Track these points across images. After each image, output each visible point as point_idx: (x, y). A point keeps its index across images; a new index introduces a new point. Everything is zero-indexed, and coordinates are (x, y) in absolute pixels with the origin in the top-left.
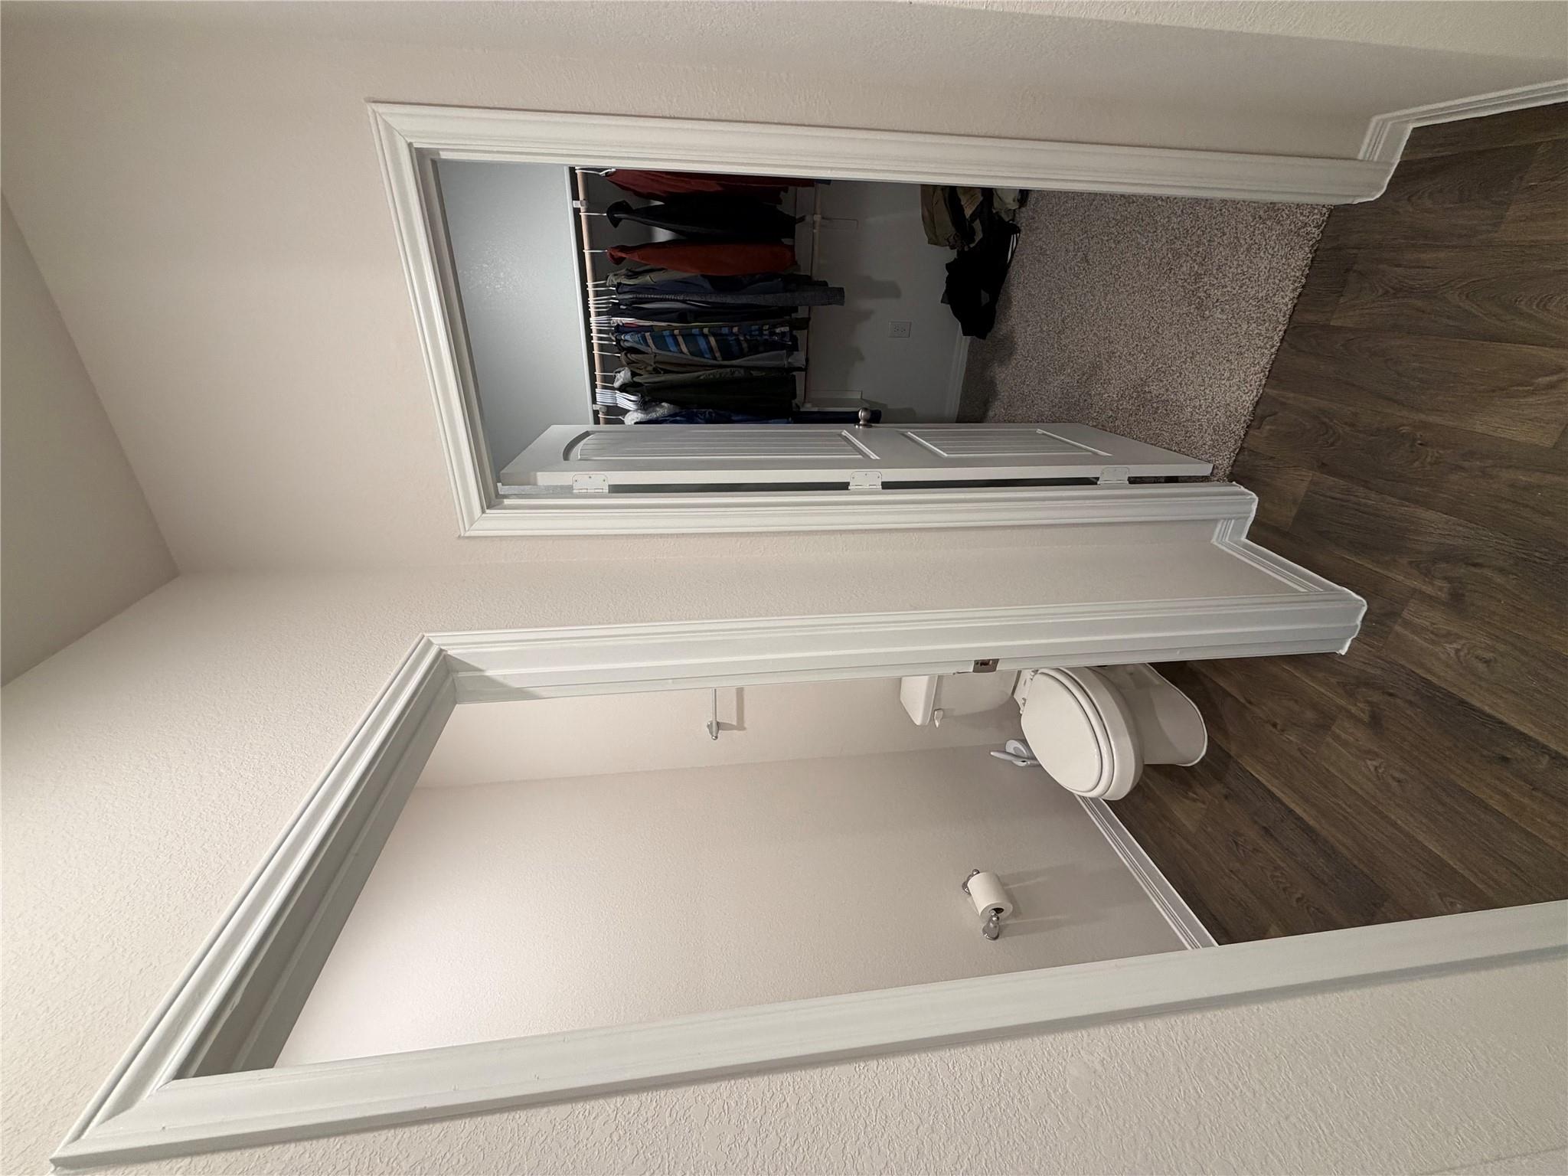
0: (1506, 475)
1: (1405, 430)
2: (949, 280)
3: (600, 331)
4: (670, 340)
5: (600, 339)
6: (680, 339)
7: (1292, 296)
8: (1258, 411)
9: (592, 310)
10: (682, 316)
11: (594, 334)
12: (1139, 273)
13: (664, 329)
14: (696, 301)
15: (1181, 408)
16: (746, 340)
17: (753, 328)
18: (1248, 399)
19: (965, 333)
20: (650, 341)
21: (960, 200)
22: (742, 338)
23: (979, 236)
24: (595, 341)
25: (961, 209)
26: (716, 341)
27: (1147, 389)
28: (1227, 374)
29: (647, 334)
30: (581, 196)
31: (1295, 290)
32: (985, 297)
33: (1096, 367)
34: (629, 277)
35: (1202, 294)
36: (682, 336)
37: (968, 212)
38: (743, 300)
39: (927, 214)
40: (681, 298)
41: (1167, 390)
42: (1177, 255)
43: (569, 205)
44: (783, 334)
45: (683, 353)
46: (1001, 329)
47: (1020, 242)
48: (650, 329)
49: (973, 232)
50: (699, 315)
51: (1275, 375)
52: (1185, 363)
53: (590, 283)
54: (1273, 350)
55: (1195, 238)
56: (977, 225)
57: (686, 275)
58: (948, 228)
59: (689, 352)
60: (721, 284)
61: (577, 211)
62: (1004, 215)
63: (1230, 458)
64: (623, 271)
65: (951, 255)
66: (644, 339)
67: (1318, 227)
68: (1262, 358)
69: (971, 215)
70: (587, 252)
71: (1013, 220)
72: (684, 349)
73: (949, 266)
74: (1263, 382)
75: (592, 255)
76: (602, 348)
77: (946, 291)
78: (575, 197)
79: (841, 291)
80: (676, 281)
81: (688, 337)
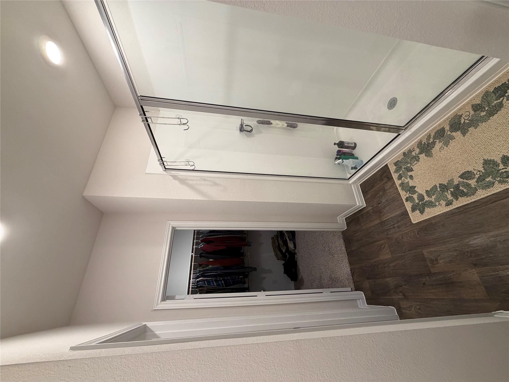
0: (391, 265)
1: (374, 264)
2: (284, 268)
3: (192, 283)
4: (211, 282)
5: (192, 285)
6: (214, 282)
7: (344, 247)
8: (352, 272)
9: (191, 278)
10: (215, 276)
11: (191, 284)
12: (320, 253)
13: (210, 279)
14: (219, 272)
15: (340, 278)
16: (232, 281)
17: (234, 277)
18: (349, 269)
19: (292, 280)
20: (206, 283)
21: (281, 249)
22: (231, 281)
23: (288, 256)
24: (191, 286)
25: (282, 251)
26: (224, 282)
27: (332, 277)
28: (343, 266)
29: (206, 281)
30: (194, 252)
31: (344, 246)
32: (293, 270)
33: (321, 276)
34: (202, 268)
35: (331, 253)
36: (215, 281)
37: (284, 251)
38: (230, 271)
39: (275, 253)
40: (215, 271)
41: (335, 275)
42: (324, 247)
43: (191, 254)
44: (241, 278)
45: (215, 286)
46: (300, 277)
47: (297, 256)
48: (206, 280)
49: (287, 256)
50: (220, 275)
51: (351, 263)
52: (335, 267)
53: (192, 271)
54: (347, 258)
55: (326, 243)
56: (287, 254)
57: (218, 266)
58: (280, 255)
59: (216, 285)
60: (225, 268)
61: (192, 256)
62: (292, 251)
63: (353, 285)
64: (201, 267)
65: (283, 262)
66: (205, 283)
67: (341, 235)
68: (346, 260)
69: (285, 251)
70: (193, 264)
71: (295, 252)
72: (215, 284)
73: (283, 264)
74: (349, 265)
75: (194, 264)
76: (192, 288)
77: (284, 271)
78: (192, 252)
79: (256, 268)
80: (215, 268)
81: (216, 281)
